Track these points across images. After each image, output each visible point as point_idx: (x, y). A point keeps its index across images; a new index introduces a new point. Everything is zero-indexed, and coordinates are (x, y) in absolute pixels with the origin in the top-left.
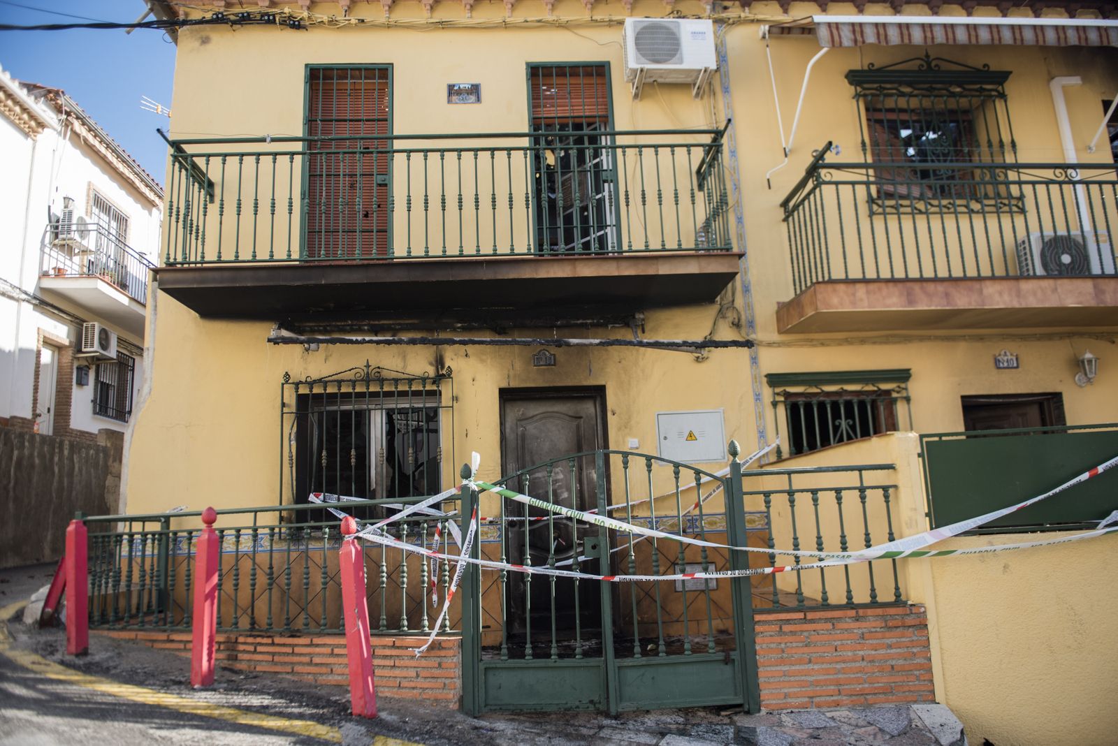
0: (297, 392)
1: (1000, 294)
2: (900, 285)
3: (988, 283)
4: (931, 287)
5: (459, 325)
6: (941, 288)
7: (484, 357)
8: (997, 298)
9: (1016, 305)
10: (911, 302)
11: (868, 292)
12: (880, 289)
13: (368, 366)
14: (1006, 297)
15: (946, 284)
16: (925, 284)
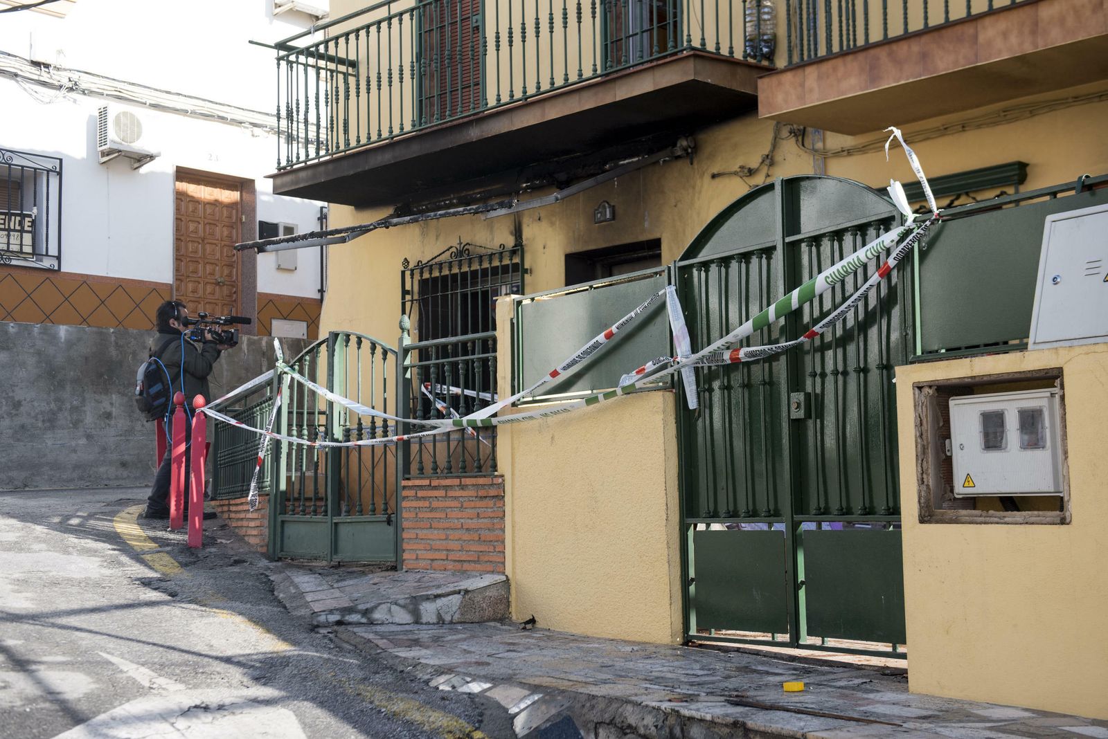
0: (421, 276)
1: (1005, 35)
2: (861, 56)
3: (987, 21)
4: (903, 48)
5: (524, 185)
6: (915, 47)
7: (554, 219)
8: (999, 43)
9: (1028, 49)
10: (874, 79)
11: (820, 78)
12: (835, 69)
13: (461, 243)
14: (1014, 40)
15: (925, 39)
16: (894, 47)
